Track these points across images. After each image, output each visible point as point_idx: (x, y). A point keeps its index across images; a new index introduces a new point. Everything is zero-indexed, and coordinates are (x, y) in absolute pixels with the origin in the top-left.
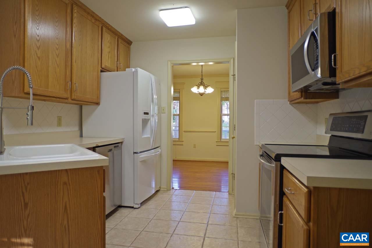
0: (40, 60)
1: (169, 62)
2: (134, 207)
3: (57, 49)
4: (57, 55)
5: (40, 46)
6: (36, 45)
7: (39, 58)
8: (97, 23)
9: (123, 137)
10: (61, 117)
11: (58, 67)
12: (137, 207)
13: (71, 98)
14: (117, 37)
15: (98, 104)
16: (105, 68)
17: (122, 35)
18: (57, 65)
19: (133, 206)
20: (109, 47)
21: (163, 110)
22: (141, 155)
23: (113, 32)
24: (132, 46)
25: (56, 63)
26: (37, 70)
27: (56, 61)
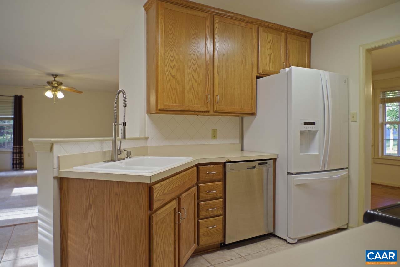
0: (175, 78)
1: (361, 48)
2: (288, 241)
3: (194, 65)
4: (194, 70)
5: (174, 66)
6: (170, 65)
7: (173, 77)
8: (249, 25)
9: (276, 153)
10: (217, 129)
11: (196, 82)
12: (291, 243)
13: (213, 110)
14: (283, 34)
15: (254, 114)
16: (263, 73)
17: (292, 29)
18: (195, 80)
19: (286, 239)
20: (270, 48)
21: (353, 117)
22: (297, 177)
23: (277, 29)
24: (312, 39)
25: (194, 78)
26: (171, 88)
27: (193, 76)
